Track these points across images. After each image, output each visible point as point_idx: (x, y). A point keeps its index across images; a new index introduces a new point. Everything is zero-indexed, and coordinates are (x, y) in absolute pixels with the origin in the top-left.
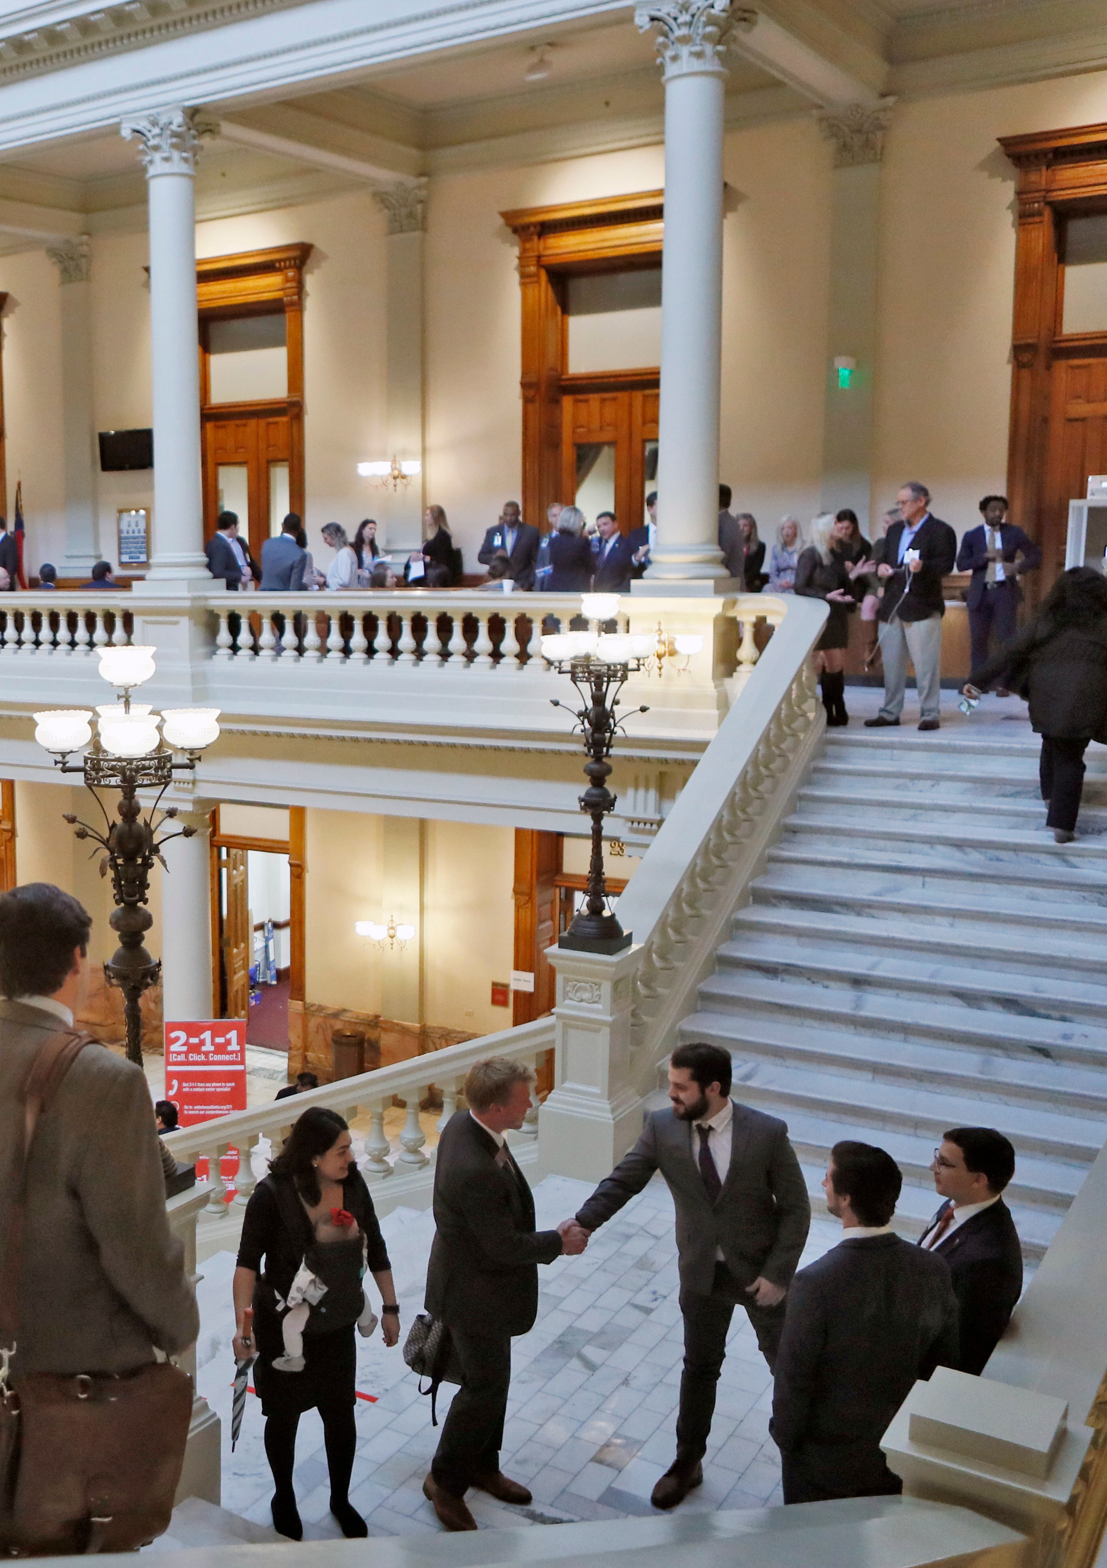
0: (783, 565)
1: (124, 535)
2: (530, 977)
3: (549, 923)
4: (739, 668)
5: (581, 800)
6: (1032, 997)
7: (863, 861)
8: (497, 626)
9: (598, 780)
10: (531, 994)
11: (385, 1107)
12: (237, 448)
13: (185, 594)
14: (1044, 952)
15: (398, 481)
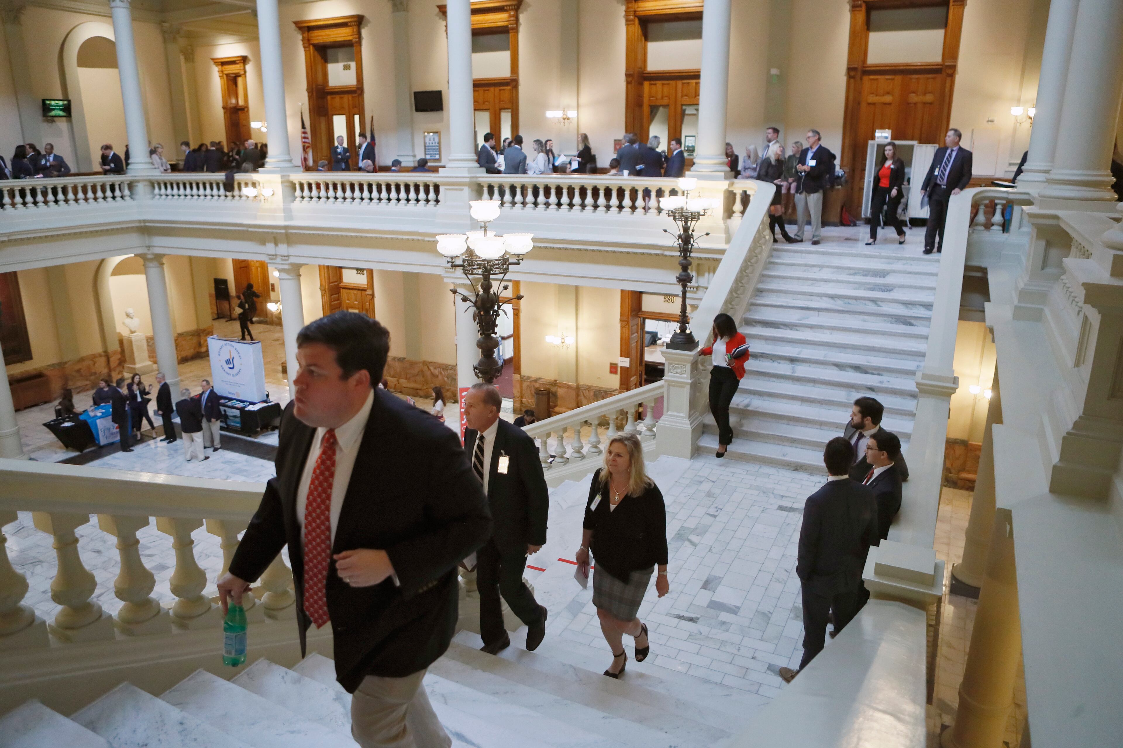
0: (747, 167)
1: (428, 145)
2: (628, 360)
3: (636, 334)
4: (734, 215)
5: (677, 278)
6: (866, 365)
7: (792, 305)
8: (621, 193)
9: (685, 268)
10: (628, 368)
11: (581, 427)
12: (484, 102)
13: (467, 175)
14: (871, 345)
15: (566, 120)
